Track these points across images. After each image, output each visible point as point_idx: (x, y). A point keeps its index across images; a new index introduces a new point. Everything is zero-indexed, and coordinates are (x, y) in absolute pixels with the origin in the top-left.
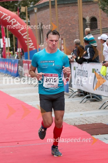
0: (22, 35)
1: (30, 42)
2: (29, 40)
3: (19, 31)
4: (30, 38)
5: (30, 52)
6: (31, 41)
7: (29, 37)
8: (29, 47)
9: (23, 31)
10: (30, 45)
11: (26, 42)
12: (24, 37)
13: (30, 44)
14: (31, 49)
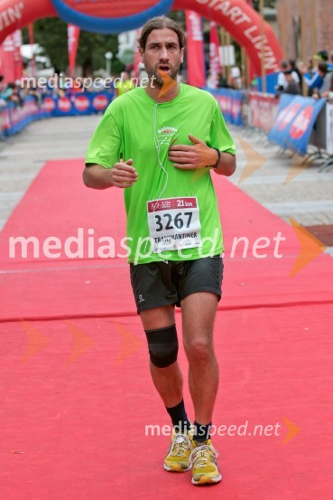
0: (254, 40)
1: (269, 57)
2: (267, 51)
3: (247, 33)
4: (267, 48)
5: (268, 78)
6: (271, 53)
7: (267, 45)
8: (267, 66)
9: (254, 34)
10: (266, 62)
11: (260, 55)
12: (258, 46)
13: (267, 60)
14: (269, 71)
